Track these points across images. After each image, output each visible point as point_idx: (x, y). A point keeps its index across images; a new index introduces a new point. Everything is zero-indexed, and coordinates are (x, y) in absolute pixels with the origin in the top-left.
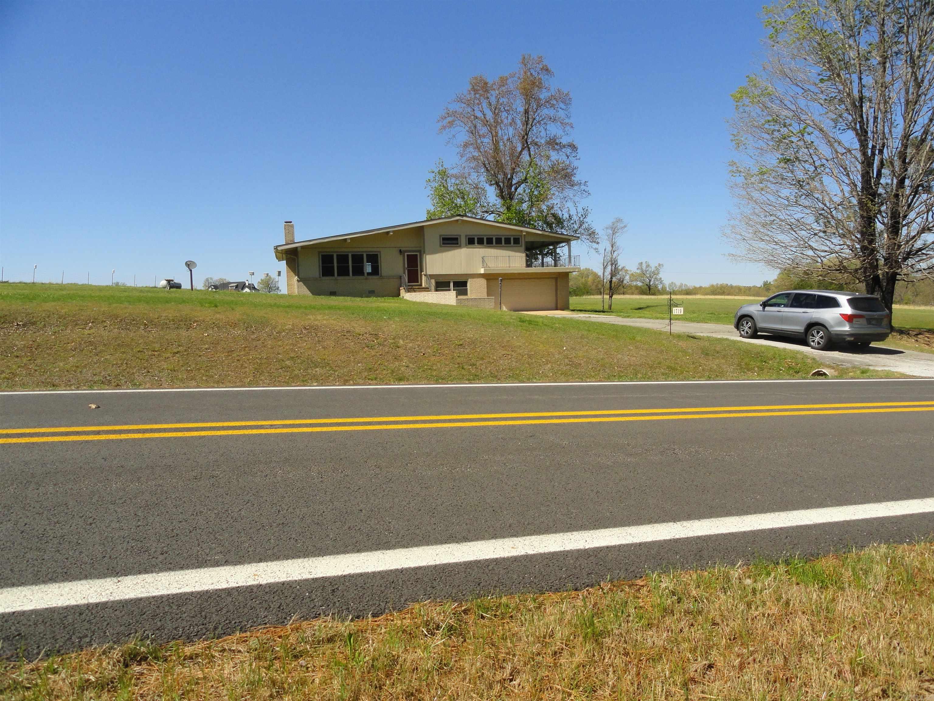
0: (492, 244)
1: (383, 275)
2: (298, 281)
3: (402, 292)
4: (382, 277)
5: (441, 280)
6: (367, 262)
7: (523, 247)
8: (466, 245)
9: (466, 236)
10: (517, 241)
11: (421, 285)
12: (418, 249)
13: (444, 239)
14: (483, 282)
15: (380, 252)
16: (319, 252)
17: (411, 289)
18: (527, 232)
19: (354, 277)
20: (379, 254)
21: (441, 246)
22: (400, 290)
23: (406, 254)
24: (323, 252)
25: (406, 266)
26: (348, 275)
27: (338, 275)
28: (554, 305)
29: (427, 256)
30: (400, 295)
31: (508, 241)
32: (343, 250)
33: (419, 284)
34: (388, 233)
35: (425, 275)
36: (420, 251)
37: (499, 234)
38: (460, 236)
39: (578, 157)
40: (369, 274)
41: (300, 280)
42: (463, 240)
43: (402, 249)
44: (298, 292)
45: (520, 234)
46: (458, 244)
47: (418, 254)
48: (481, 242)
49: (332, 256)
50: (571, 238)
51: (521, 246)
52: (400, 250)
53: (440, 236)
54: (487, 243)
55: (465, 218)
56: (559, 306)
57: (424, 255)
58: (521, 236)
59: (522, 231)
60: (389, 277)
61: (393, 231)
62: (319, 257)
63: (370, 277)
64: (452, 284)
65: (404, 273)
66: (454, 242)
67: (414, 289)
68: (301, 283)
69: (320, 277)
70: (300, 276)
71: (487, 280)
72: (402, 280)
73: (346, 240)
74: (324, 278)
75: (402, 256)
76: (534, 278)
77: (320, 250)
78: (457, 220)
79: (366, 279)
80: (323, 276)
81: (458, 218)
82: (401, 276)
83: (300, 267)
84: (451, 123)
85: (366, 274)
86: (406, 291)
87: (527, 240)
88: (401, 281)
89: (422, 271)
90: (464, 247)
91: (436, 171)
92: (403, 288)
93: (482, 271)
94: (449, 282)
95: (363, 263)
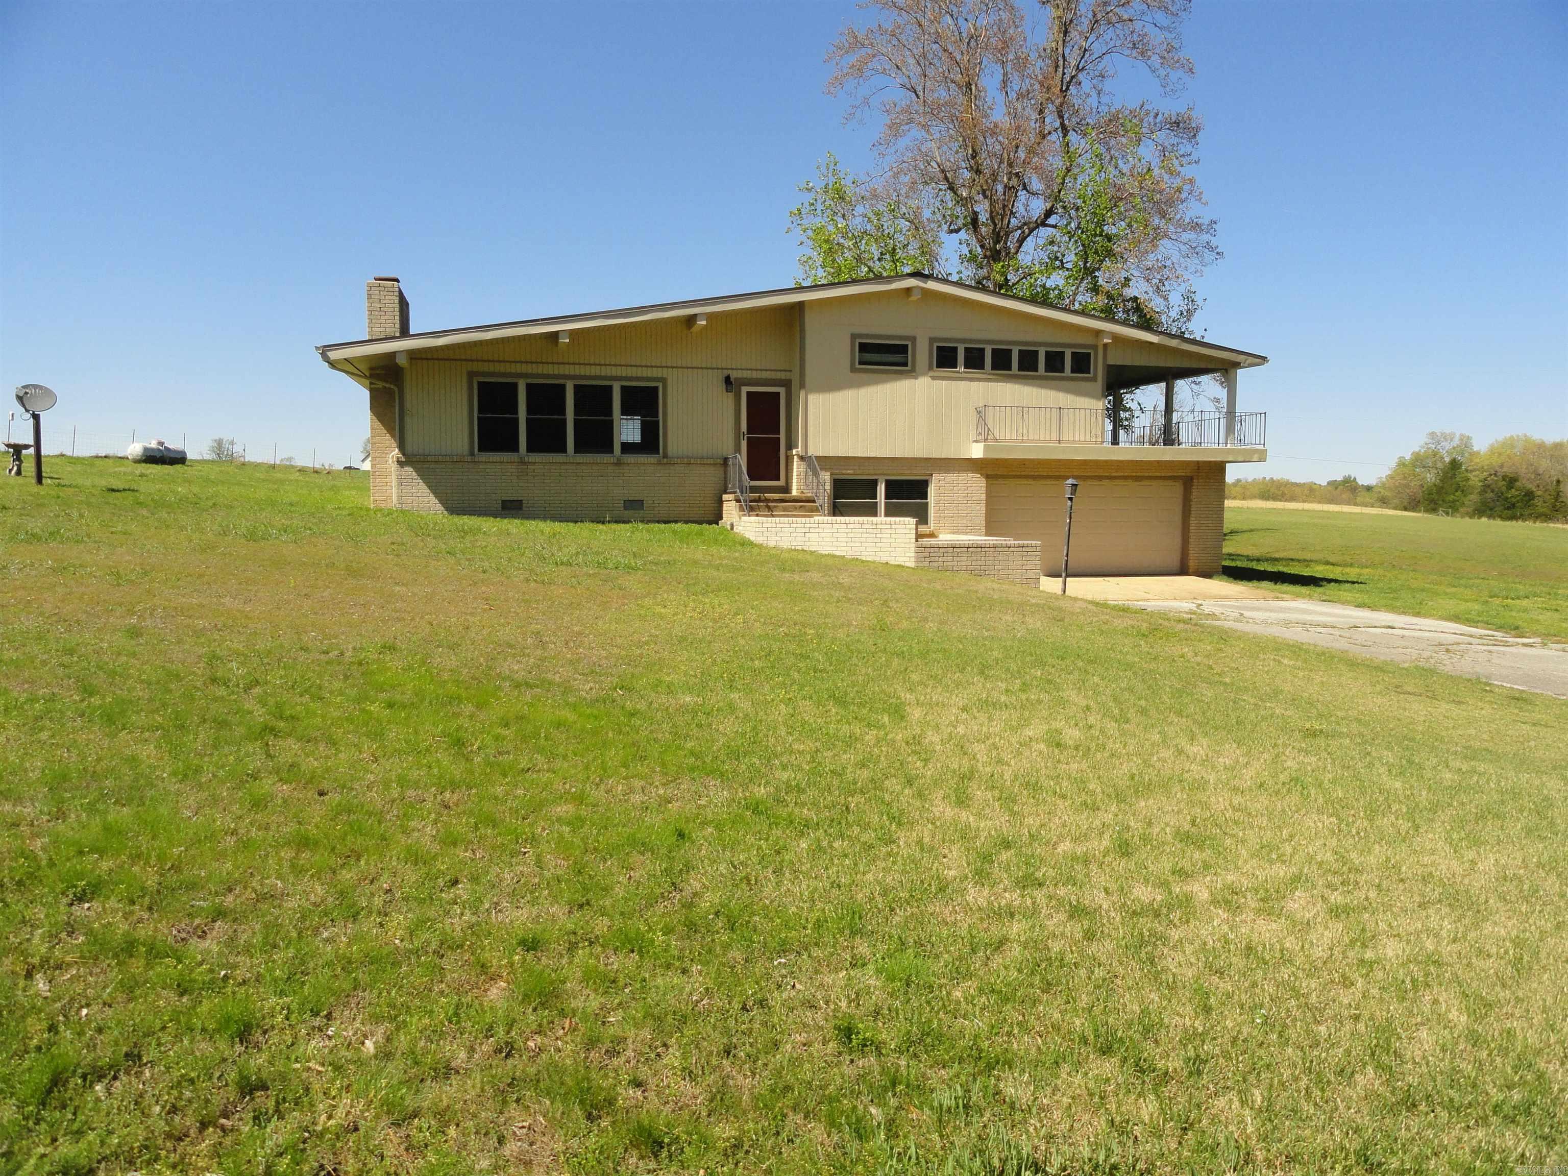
0: (1010, 369)
1: (670, 454)
2: (401, 463)
3: (730, 509)
4: (667, 461)
5: (849, 473)
6: (625, 411)
7: (1099, 385)
8: (930, 368)
9: (932, 340)
10: (1082, 363)
11: (787, 489)
12: (782, 376)
13: (864, 348)
14: (976, 484)
15: (663, 380)
16: (471, 375)
17: (759, 500)
18: (1116, 337)
19: (581, 458)
20: (660, 385)
21: (853, 370)
22: (720, 502)
23: (745, 390)
24: (483, 374)
25: (744, 427)
26: (563, 449)
27: (531, 449)
28: (1174, 560)
29: (811, 397)
30: (721, 518)
31: (1055, 362)
32: (548, 372)
33: (781, 483)
34: (690, 320)
35: (802, 458)
36: (787, 384)
37: (1029, 338)
38: (914, 339)
39: (1194, 157)
40: (628, 448)
41: (408, 459)
42: (922, 354)
43: (734, 375)
44: (400, 498)
45: (1090, 340)
46: (906, 365)
47: (782, 390)
48: (974, 360)
49: (513, 388)
50: (1241, 358)
51: (1094, 379)
52: (728, 380)
53: (854, 337)
54: (995, 367)
55: (931, 285)
56: (1192, 564)
57: (802, 394)
58: (1095, 347)
59: (1098, 333)
60: (689, 461)
61: (710, 317)
62: (470, 388)
63: (631, 458)
64: (881, 489)
65: (738, 450)
66: (898, 358)
67: (767, 500)
68: (409, 470)
69: (472, 454)
70: (409, 448)
71: (988, 477)
72: (731, 469)
73: (555, 335)
74: (485, 457)
75: (731, 395)
76: (1125, 478)
77: (475, 367)
78: (908, 290)
79: (618, 464)
80: (480, 450)
81: (912, 282)
82: (726, 460)
83: (408, 420)
84: (859, 71)
85: (617, 448)
86: (741, 509)
87: (1111, 362)
88: (725, 473)
89: (790, 446)
90: (924, 374)
91: (819, 185)
92: (731, 497)
93: (977, 451)
94: (874, 483)
95: (610, 413)
